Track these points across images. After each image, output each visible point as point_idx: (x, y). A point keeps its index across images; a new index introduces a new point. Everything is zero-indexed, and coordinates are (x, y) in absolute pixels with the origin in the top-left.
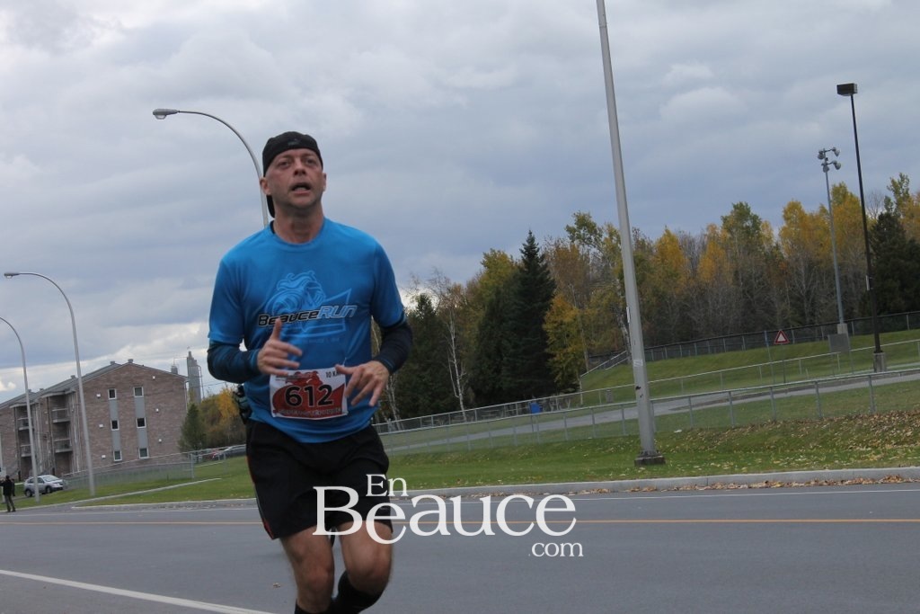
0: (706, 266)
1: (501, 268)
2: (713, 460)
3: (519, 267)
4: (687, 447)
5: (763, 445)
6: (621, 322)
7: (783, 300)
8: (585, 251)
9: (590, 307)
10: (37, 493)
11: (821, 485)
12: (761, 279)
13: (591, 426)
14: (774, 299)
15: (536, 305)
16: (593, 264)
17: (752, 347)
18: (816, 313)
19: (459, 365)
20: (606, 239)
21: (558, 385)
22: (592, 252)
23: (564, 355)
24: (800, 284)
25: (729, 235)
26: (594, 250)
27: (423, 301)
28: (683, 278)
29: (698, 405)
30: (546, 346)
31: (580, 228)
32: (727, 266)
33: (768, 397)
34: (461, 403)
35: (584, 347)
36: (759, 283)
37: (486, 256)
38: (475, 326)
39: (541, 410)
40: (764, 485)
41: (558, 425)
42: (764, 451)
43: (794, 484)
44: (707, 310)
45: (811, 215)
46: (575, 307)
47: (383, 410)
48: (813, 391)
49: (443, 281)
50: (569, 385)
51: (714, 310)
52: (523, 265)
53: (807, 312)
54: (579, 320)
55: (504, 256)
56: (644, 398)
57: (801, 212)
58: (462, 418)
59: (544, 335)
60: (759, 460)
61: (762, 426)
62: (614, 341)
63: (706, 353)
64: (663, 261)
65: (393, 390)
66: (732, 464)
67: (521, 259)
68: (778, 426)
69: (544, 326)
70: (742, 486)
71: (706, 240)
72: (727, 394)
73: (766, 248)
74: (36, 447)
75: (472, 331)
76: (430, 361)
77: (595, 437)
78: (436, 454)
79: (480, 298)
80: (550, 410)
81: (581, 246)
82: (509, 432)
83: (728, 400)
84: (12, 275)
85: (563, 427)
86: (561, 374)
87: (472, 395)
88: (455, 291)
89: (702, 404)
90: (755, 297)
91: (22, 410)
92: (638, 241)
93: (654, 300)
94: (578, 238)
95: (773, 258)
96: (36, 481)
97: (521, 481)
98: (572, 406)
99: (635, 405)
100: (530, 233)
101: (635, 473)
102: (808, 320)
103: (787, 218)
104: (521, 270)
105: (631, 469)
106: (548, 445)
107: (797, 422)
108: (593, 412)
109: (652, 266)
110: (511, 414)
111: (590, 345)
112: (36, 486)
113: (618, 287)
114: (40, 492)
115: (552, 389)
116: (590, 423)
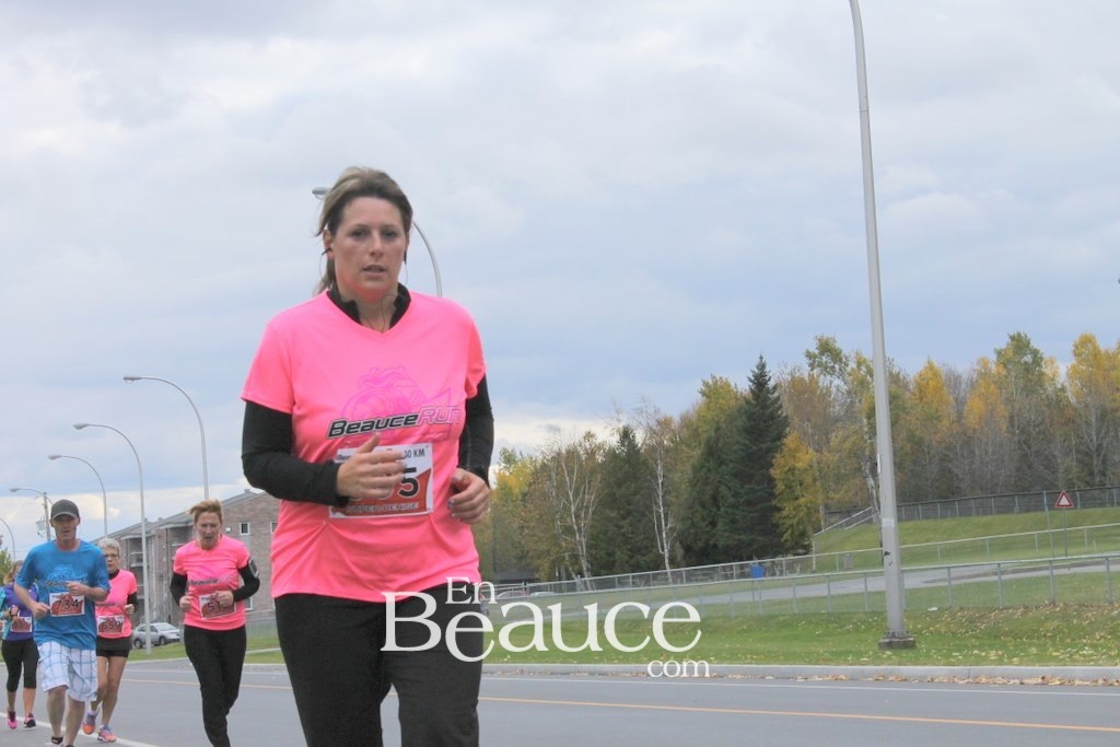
0: (975, 408)
1: (723, 398)
2: (974, 647)
3: (745, 399)
4: (943, 630)
5: (1037, 631)
6: (867, 471)
7: (1067, 454)
8: (827, 383)
9: (830, 452)
10: (148, 644)
11: (1111, 685)
12: (1042, 427)
13: (825, 597)
14: (1056, 453)
15: (764, 446)
16: (834, 399)
17: (1028, 511)
18: (1108, 473)
19: (666, 515)
20: (853, 369)
21: (789, 544)
22: (835, 384)
23: (795, 509)
24: (1090, 435)
25: (1004, 372)
26: (837, 381)
27: (626, 435)
28: (946, 422)
29: (958, 578)
30: (772, 495)
31: (822, 353)
32: (1003, 411)
33: (1046, 573)
34: (667, 561)
35: (820, 499)
36: (1039, 433)
37: (706, 384)
38: (688, 468)
39: (764, 575)
40: (1040, 681)
41: (785, 594)
42: (1038, 638)
43: (1077, 682)
44: (973, 462)
45: (1107, 352)
46: (811, 450)
47: (572, 564)
48: (1102, 568)
49: (651, 411)
50: (800, 545)
51: (981, 463)
52: (750, 397)
53: (1096, 471)
54: (815, 465)
55: (729, 385)
56: (894, 568)
57: (1095, 348)
58: (667, 579)
59: (771, 481)
60: (1034, 650)
61: (1037, 608)
62: (857, 493)
63: (970, 515)
64: (921, 399)
65: (584, 540)
66: (1000, 653)
67: (748, 388)
68: (1058, 609)
69: (772, 471)
70: (1012, 682)
71: (975, 376)
72: (996, 566)
73: (1050, 390)
74: (150, 588)
75: (683, 475)
76: (631, 507)
77: (830, 610)
78: (634, 621)
79: (695, 434)
80: (774, 574)
81: (822, 376)
82: (724, 599)
83: (996, 574)
84: (133, 379)
85: (792, 596)
86: (789, 532)
87: (680, 552)
88: (665, 424)
89: (963, 577)
90: (1033, 449)
91: (137, 542)
92: (891, 374)
93: (908, 447)
94: (819, 366)
95: (1057, 402)
96: (148, 629)
97: (738, 660)
98: (803, 570)
99: (881, 574)
100: (761, 358)
101: (879, 658)
102: (1097, 479)
103: (1076, 355)
104: (748, 402)
105: (875, 653)
106: (771, 617)
107: (1081, 605)
108: (830, 579)
109: (909, 404)
110: (726, 577)
111: (828, 498)
112: (148, 636)
113: (866, 429)
114: (152, 642)
115: (777, 549)
116: (825, 593)
